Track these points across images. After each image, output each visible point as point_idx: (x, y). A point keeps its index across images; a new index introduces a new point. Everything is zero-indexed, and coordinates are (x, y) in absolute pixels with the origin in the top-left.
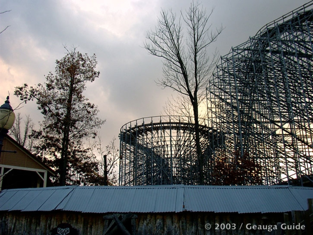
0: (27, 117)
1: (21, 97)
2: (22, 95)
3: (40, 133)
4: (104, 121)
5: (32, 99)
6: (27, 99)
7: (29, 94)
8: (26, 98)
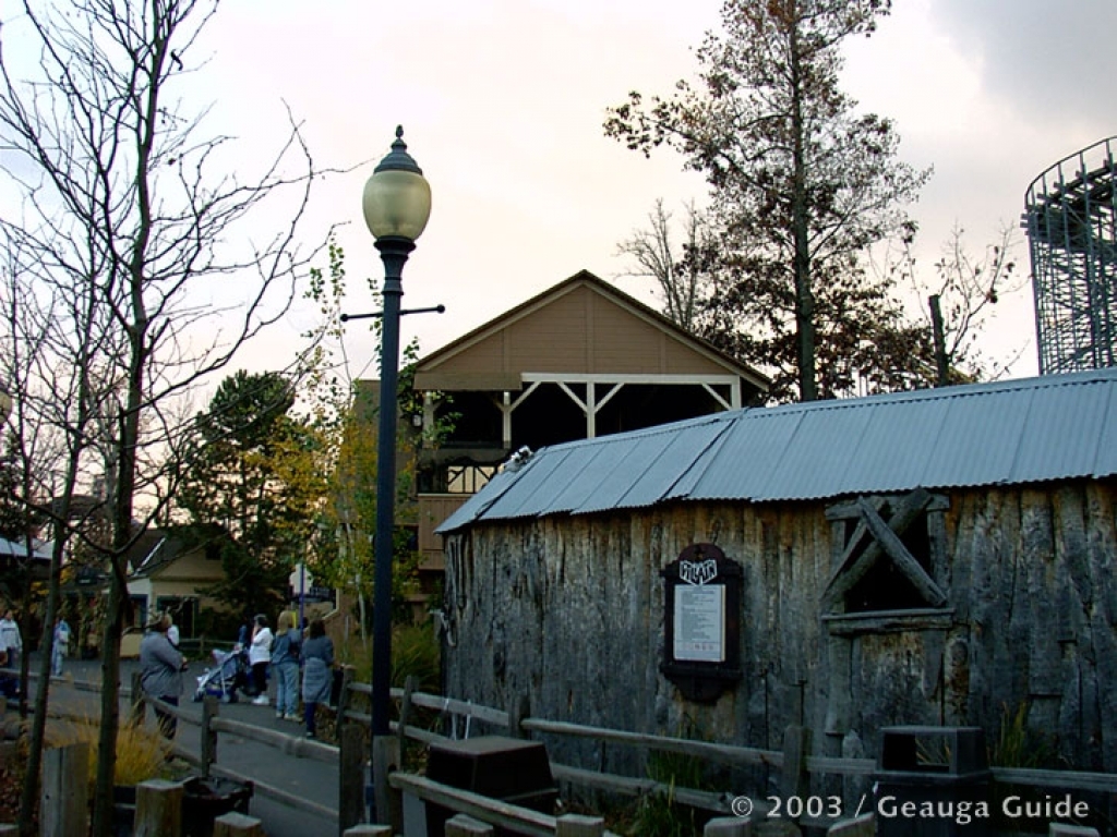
0: (687, 206)
1: (629, 139)
2: (630, 131)
3: (711, 253)
4: (926, 171)
5: (665, 139)
6: (650, 143)
7: (653, 125)
8: (645, 139)
